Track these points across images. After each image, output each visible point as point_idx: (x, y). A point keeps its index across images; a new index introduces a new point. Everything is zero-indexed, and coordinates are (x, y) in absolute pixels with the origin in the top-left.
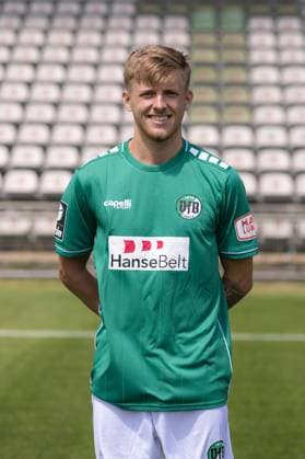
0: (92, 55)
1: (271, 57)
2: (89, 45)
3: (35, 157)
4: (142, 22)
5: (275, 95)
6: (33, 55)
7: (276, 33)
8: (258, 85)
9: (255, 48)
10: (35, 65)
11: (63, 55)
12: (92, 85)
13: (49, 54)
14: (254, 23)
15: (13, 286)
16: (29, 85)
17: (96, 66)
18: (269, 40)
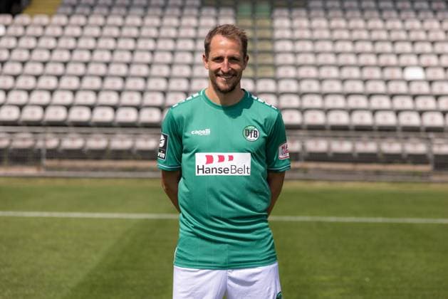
0: (173, 33)
1: (287, 34)
2: (170, 26)
3: (136, 99)
4: (205, 11)
5: (290, 59)
6: (134, 32)
7: (291, 19)
8: (280, 53)
9: (278, 29)
10: (136, 39)
11: (154, 33)
12: (173, 52)
13: (145, 32)
14: (277, 12)
15: (121, 182)
16: (132, 52)
17: (175, 40)
18: (286, 23)
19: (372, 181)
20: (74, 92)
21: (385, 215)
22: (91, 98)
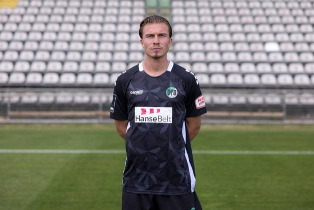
0: (100, 19)
1: (182, 19)
5: (184, 37)
6: (73, 19)
9: (175, 16)
10: (74, 24)
11: (87, 19)
12: (101, 33)
13: (80, 19)
14: (175, 3)
16: (71, 33)
17: (102, 24)
18: (181, 11)
19: (242, 124)
20: (30, 62)
21: (250, 149)
22: (42, 67)
